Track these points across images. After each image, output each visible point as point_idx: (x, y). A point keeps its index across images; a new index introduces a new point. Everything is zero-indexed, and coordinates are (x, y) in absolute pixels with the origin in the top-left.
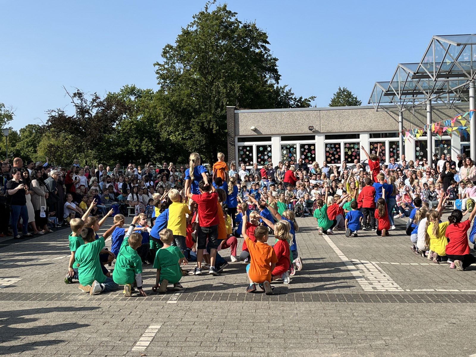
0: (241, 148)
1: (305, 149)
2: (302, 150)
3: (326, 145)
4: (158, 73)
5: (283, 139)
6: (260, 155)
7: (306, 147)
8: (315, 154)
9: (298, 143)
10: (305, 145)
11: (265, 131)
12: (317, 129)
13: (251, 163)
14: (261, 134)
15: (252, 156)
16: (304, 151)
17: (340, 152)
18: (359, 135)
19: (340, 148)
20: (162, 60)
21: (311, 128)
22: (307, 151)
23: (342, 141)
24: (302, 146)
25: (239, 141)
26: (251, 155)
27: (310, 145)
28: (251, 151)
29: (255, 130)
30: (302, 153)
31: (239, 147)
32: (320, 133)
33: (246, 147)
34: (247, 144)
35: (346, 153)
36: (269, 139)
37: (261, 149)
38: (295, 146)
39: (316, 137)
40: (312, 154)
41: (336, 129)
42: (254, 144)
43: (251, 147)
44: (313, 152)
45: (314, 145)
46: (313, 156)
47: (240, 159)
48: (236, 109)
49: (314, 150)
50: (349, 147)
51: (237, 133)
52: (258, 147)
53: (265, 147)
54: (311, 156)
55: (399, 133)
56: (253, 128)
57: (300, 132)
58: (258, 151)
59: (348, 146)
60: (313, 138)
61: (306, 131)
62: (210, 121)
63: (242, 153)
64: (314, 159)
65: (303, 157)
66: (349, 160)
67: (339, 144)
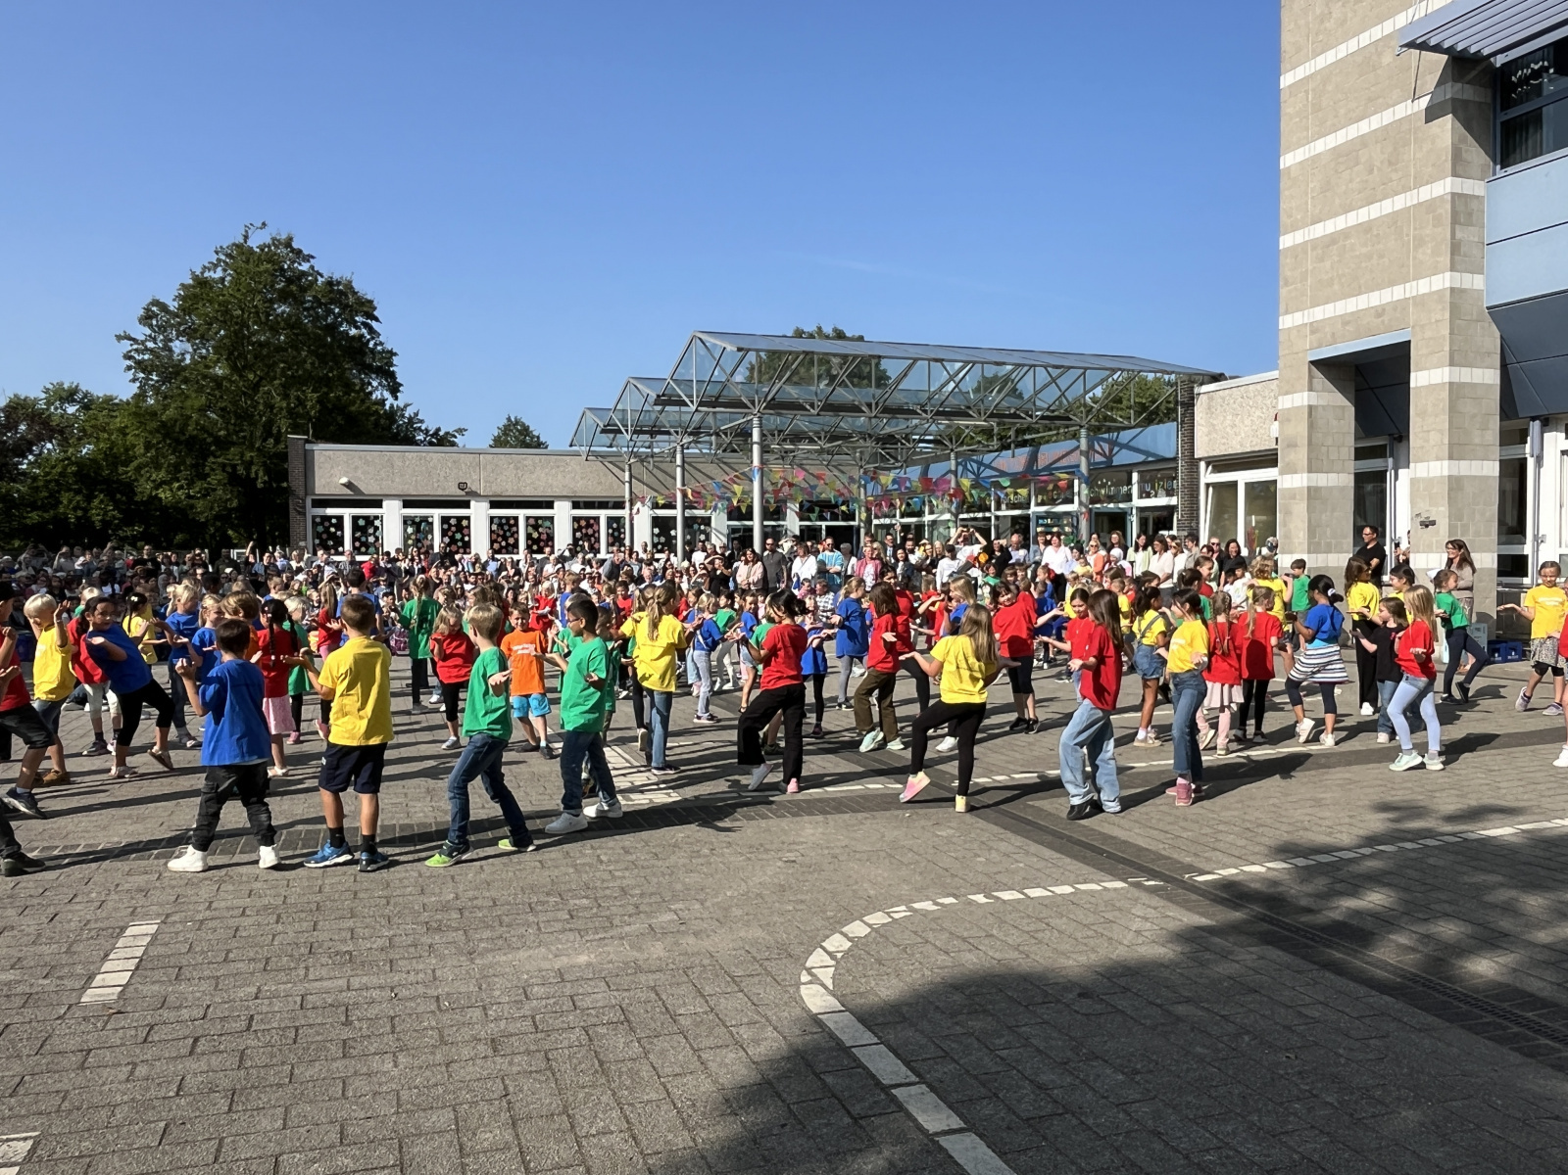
0: (318, 520)
1: (450, 525)
2: (446, 526)
3: (492, 519)
4: (127, 357)
5: (407, 504)
6: (358, 534)
7: (453, 522)
8: (469, 535)
9: (436, 514)
10: (450, 518)
11: (369, 488)
12: (474, 489)
13: (341, 549)
14: (363, 494)
15: (343, 536)
16: (449, 529)
17: (517, 532)
18: (553, 502)
19: (516, 524)
20: (141, 332)
21: (462, 486)
22: (453, 529)
23: (521, 514)
24: (445, 520)
25: (313, 506)
26: (339, 533)
27: (460, 519)
28: (340, 525)
29: (349, 485)
30: (444, 533)
31: (314, 517)
32: (480, 496)
33: (329, 518)
34: (330, 511)
35: (529, 536)
36: (378, 504)
37: (361, 522)
38: (430, 520)
39: (473, 503)
40: (463, 536)
41: (509, 489)
42: (347, 513)
43: (340, 519)
44: (465, 531)
45: (468, 518)
46: (466, 539)
47: (317, 541)
48: (307, 441)
49: (468, 527)
50: (535, 524)
51: (309, 491)
52: (355, 519)
53: (370, 520)
54: (462, 540)
55: (624, 502)
56: (344, 480)
57: (440, 492)
58: (355, 527)
59: (532, 521)
60: (466, 505)
61: (452, 491)
62: (251, 463)
63: (320, 529)
64: (467, 546)
65: (447, 540)
66: (535, 547)
67: (516, 519)
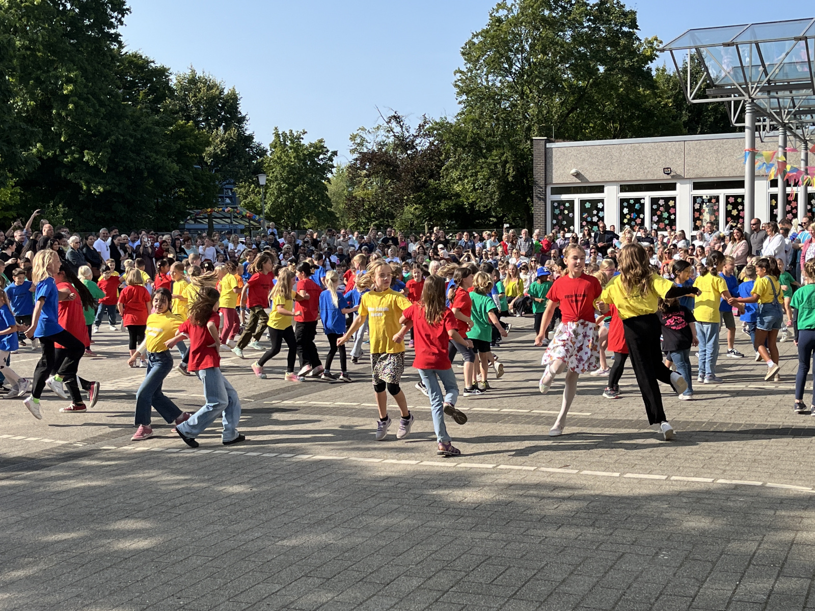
0: (556, 204)
1: (659, 206)
2: (655, 207)
5: (624, 188)
6: (585, 216)
7: (661, 202)
8: (675, 214)
9: (647, 196)
10: (658, 199)
11: (593, 177)
12: (678, 172)
13: (572, 228)
14: (588, 182)
15: (573, 217)
16: (658, 209)
17: (718, 210)
19: (717, 204)
21: (668, 171)
22: (662, 209)
23: (722, 193)
24: (654, 201)
25: (552, 194)
26: (571, 215)
27: (667, 200)
28: (571, 209)
29: (577, 175)
30: (653, 212)
31: (553, 202)
32: (684, 178)
33: (564, 202)
34: (564, 197)
35: (728, 213)
36: (600, 189)
37: (588, 205)
38: (642, 201)
39: (678, 186)
40: (670, 214)
41: (711, 173)
42: (577, 198)
43: (572, 202)
44: (672, 211)
45: (674, 199)
46: (673, 217)
47: (555, 222)
48: (548, 141)
49: (674, 207)
50: (734, 202)
51: (548, 181)
52: (583, 202)
53: (594, 202)
54: (669, 218)
56: (573, 171)
57: (650, 177)
58: (583, 210)
59: (731, 200)
60: (672, 187)
61: (659, 176)
63: (557, 211)
64: (672, 223)
65: (655, 218)
67: (717, 198)
